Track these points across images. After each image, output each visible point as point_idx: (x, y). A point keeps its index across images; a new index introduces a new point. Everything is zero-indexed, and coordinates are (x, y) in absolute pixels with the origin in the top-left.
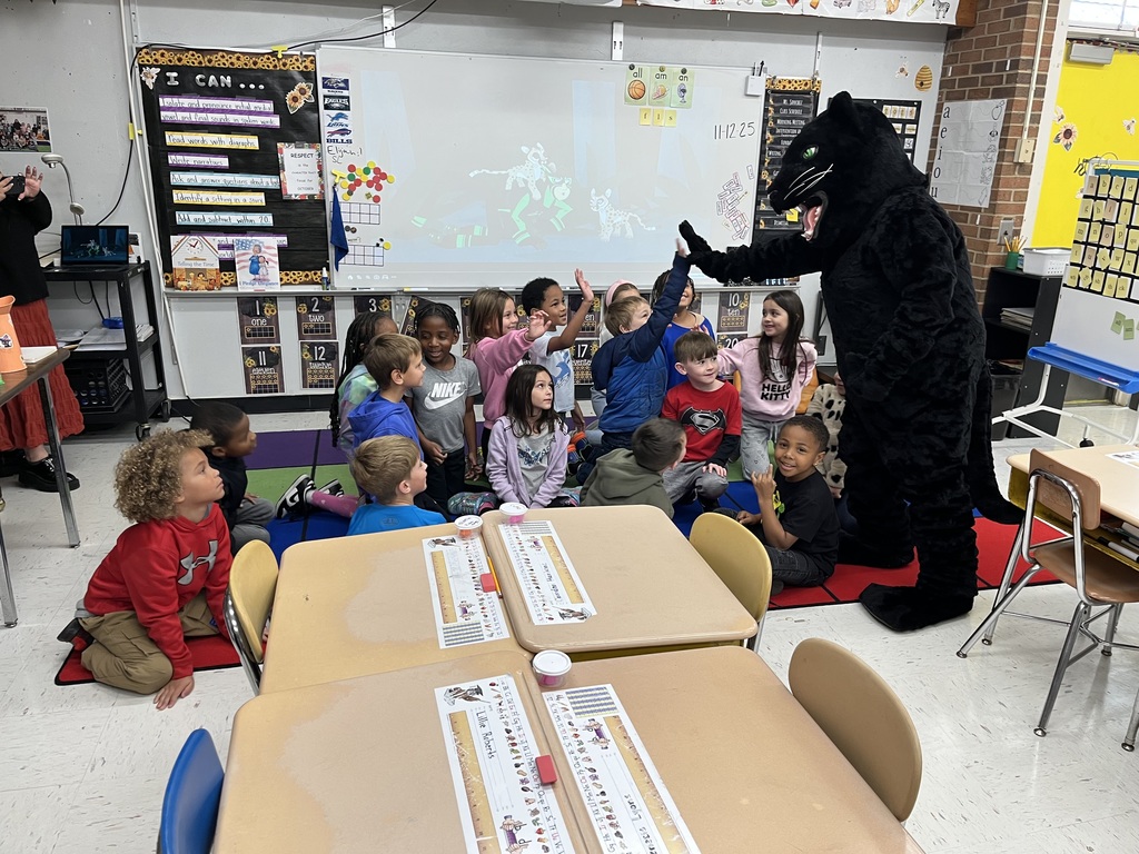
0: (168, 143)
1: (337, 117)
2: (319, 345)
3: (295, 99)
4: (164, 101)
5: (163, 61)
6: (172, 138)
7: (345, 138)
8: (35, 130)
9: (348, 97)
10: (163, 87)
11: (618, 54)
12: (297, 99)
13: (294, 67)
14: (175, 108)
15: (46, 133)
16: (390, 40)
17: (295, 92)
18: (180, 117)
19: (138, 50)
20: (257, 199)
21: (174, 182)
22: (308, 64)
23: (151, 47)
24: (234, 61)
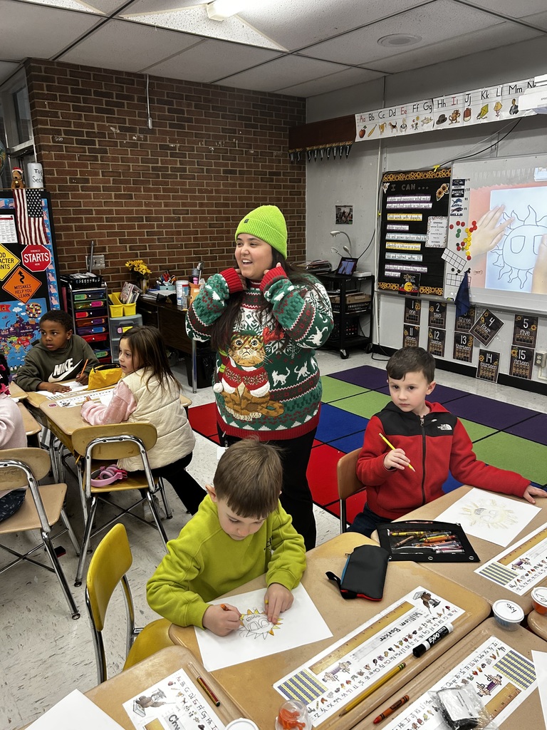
0: (388, 219)
1: (456, 202)
2: (437, 330)
3: (440, 193)
4: (389, 199)
5: (391, 179)
6: (390, 217)
7: (459, 213)
8: (349, 214)
9: (463, 190)
10: (390, 193)
13: (442, 175)
14: (395, 202)
15: (352, 215)
17: (440, 189)
18: (393, 206)
19: (384, 175)
20: (418, 247)
21: (387, 238)
22: (448, 173)
23: (388, 173)
24: (417, 175)
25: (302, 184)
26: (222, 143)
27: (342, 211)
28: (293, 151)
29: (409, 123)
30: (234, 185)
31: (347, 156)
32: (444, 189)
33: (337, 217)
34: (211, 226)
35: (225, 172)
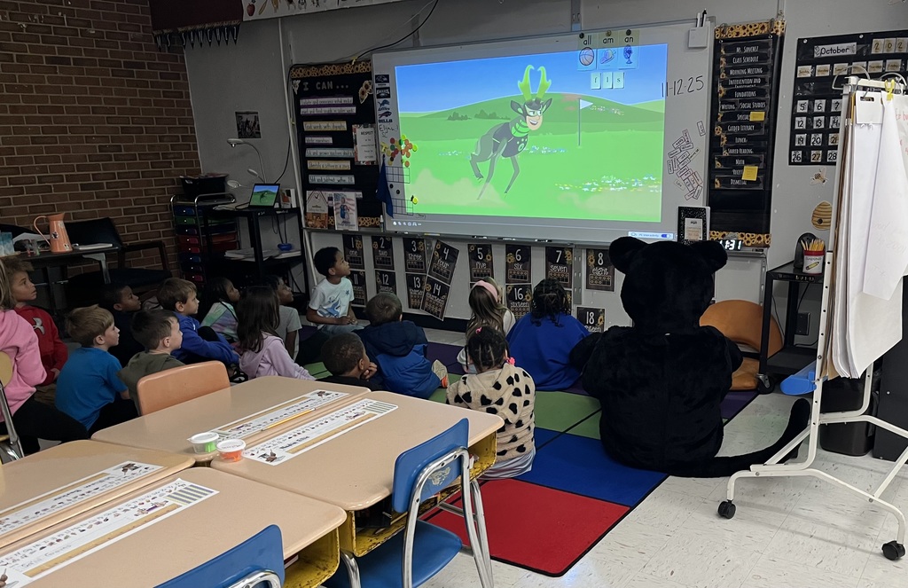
0: (305, 129)
1: (383, 104)
2: (385, 273)
3: (363, 93)
4: (303, 102)
5: (301, 75)
6: (308, 126)
7: (389, 118)
8: (255, 123)
9: (389, 88)
10: (302, 92)
13: (361, 69)
14: (311, 105)
15: (258, 126)
17: (363, 88)
18: (309, 111)
19: (291, 69)
20: (346, 165)
21: (307, 155)
22: (369, 66)
23: (296, 66)
24: (332, 70)
25: (181, 81)
26: (40, 17)
27: (244, 120)
28: (159, 32)
30: (69, 80)
31: (235, 41)
32: (367, 87)
33: (239, 129)
34: (34, 140)
35: (49, 60)
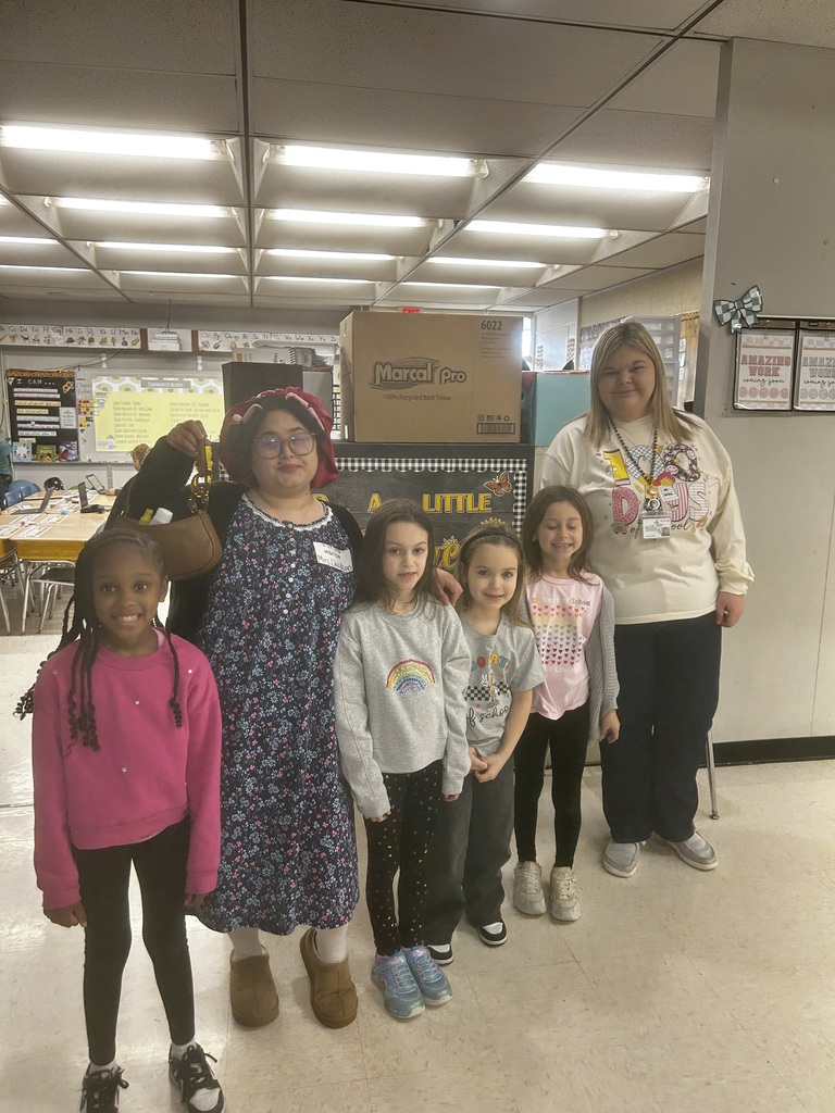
0: (16, 405)
4: (15, 390)
5: (16, 375)
6: (17, 403)
10: (15, 385)
11: (200, 368)
12: (66, 388)
13: (66, 376)
14: (19, 392)
16: (104, 366)
17: (66, 385)
18: (21, 395)
19: (6, 371)
20: (52, 426)
21: (18, 420)
22: (72, 375)
23: (12, 370)
24: (43, 375)
29: (42, 339)
32: (69, 385)
